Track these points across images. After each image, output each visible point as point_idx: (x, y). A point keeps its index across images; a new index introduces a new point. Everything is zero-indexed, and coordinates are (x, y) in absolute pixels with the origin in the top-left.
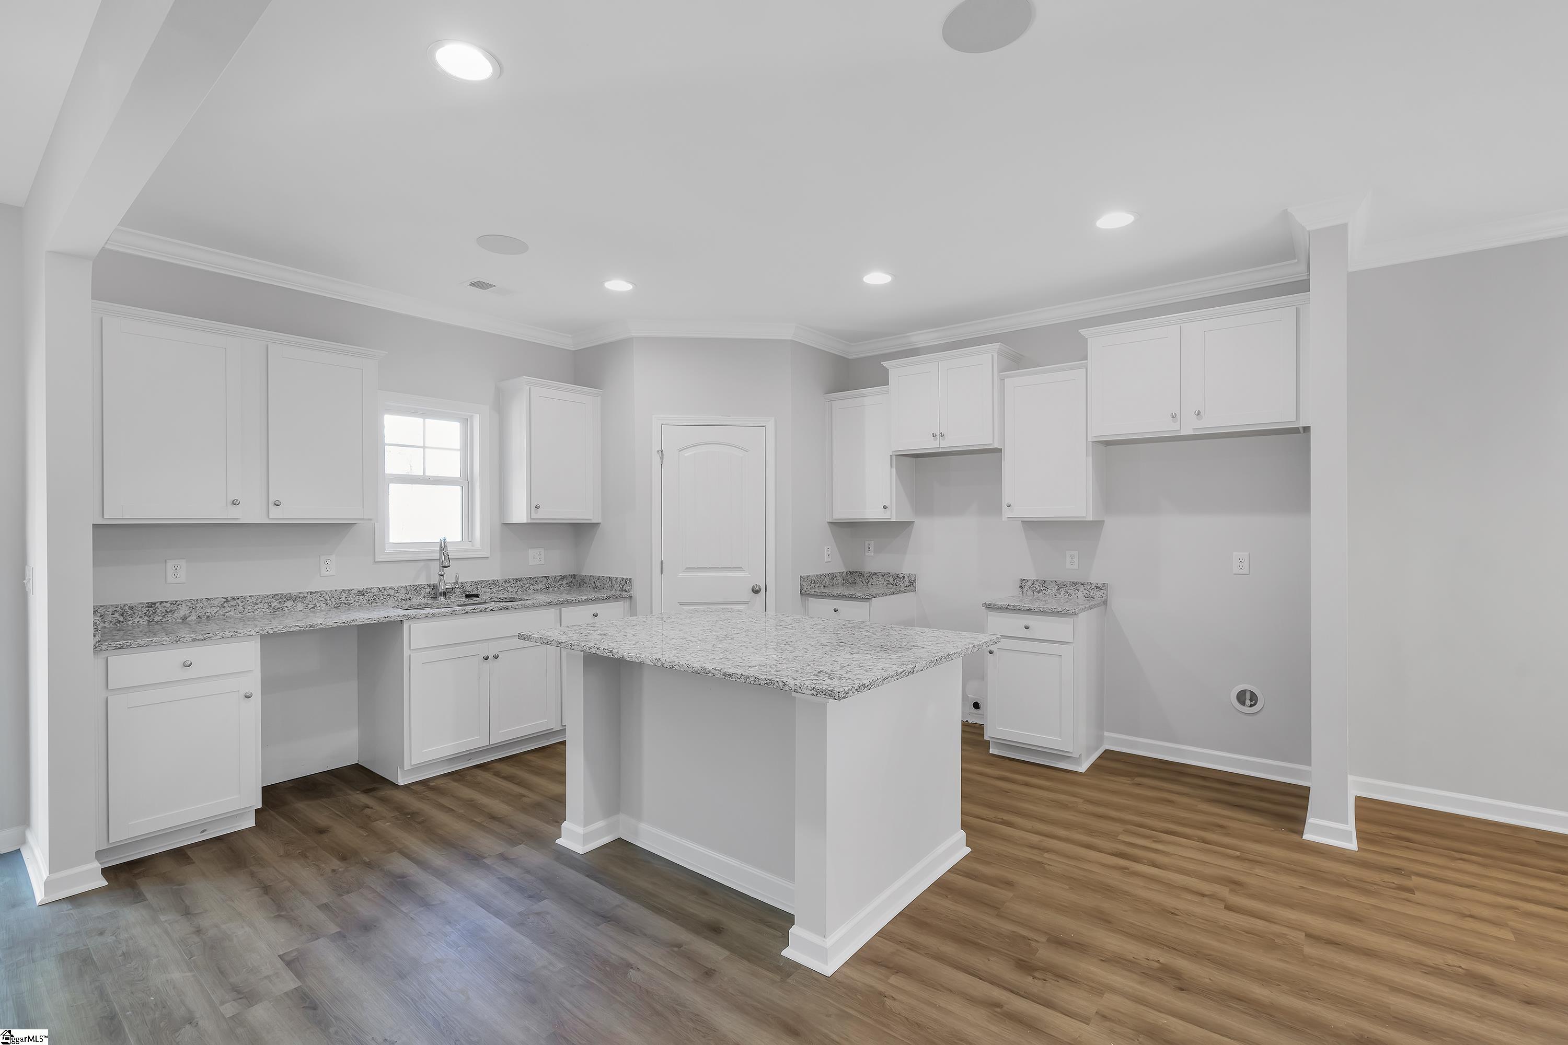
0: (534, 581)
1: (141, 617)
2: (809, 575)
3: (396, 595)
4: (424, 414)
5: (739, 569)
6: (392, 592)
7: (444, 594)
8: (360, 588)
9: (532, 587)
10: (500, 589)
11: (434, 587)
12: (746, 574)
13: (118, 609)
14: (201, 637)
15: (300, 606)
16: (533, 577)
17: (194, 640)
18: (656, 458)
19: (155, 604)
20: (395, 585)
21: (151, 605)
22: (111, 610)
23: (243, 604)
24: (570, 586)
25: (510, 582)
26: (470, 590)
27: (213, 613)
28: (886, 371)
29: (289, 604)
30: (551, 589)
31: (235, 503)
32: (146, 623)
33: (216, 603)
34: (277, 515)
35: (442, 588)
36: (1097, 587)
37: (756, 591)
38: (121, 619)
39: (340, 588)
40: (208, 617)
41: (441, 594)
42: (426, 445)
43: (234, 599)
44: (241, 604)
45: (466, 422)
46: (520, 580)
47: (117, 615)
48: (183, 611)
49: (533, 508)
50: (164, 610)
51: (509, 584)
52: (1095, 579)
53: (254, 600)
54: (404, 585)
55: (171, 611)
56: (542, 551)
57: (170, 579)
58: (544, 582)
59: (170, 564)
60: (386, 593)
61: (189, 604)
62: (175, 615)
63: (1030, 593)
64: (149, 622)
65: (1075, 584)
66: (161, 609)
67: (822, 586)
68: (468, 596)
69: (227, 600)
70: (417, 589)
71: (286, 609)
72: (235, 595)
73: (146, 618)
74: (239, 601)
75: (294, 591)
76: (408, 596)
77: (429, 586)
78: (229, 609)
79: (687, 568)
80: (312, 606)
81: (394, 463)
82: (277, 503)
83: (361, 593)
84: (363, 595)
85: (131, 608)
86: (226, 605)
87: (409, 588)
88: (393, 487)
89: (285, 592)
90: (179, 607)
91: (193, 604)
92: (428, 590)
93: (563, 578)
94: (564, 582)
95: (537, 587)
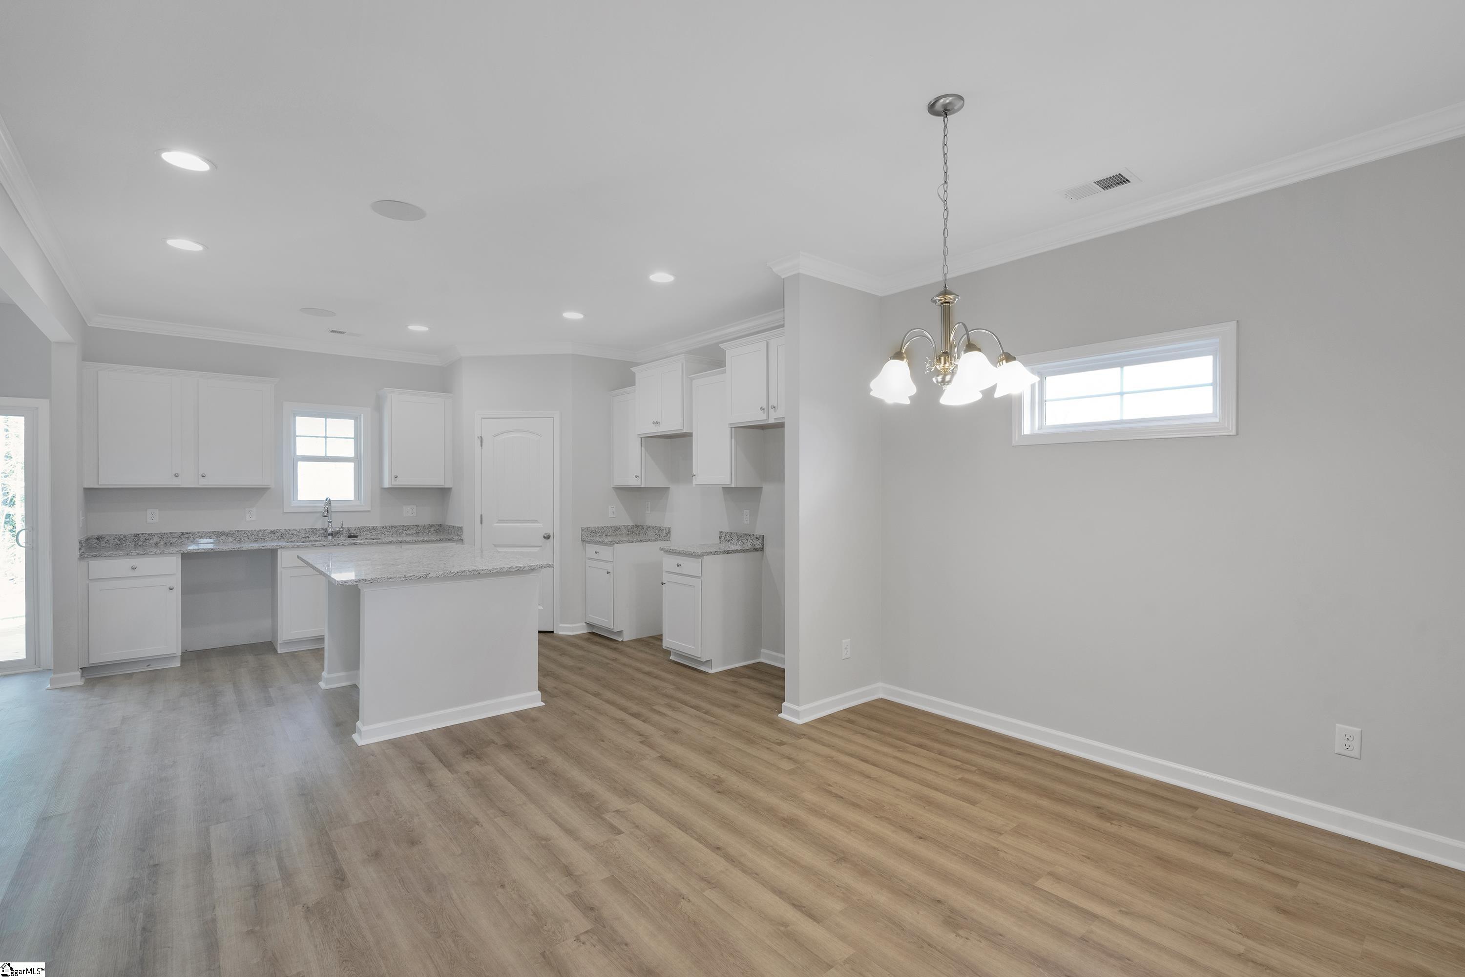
0: (408, 528)
1: (130, 542)
2: (589, 526)
3: (298, 534)
4: (326, 416)
5: (535, 521)
6: (295, 533)
7: (331, 534)
8: (272, 529)
9: (404, 532)
10: (378, 532)
11: (326, 530)
12: (540, 525)
13: (117, 537)
14: (142, 553)
15: (231, 539)
16: (405, 525)
17: (138, 554)
18: (478, 442)
19: (139, 535)
20: (297, 528)
21: (137, 535)
22: (113, 537)
23: (193, 537)
24: (437, 532)
25: (386, 528)
26: (353, 532)
27: (174, 541)
28: (633, 375)
29: (223, 537)
30: (420, 534)
31: (176, 475)
32: (133, 546)
33: (176, 535)
34: (203, 483)
35: (330, 531)
36: (757, 538)
37: (547, 537)
38: (119, 543)
39: (258, 529)
40: (171, 543)
41: (329, 535)
42: (327, 436)
43: (187, 533)
44: (192, 537)
45: (356, 419)
46: (395, 527)
47: (116, 540)
48: (156, 539)
49: (393, 478)
50: (144, 538)
51: (386, 530)
52: (758, 532)
53: (200, 535)
54: (304, 528)
55: (149, 539)
56: (415, 507)
57: (149, 521)
58: (415, 529)
59: (149, 512)
60: (291, 533)
61: (159, 535)
62: (151, 542)
63: (724, 542)
64: (135, 545)
65: (746, 535)
66: (142, 538)
67: (604, 535)
68: (350, 537)
69: (183, 534)
70: (314, 531)
71: (221, 541)
72: (188, 531)
73: (133, 543)
74: (190, 535)
75: (226, 530)
76: (307, 535)
77: (323, 529)
78: (184, 539)
79: (499, 520)
80: (239, 539)
81: (303, 447)
82: (203, 475)
83: (273, 532)
84: (274, 533)
85: (125, 537)
86: (182, 537)
87: (307, 530)
88: (301, 465)
89: (221, 530)
90: (153, 537)
91: (162, 536)
92: (322, 532)
93: (431, 526)
94: (432, 529)
95: (408, 532)
